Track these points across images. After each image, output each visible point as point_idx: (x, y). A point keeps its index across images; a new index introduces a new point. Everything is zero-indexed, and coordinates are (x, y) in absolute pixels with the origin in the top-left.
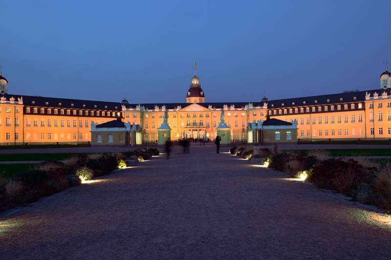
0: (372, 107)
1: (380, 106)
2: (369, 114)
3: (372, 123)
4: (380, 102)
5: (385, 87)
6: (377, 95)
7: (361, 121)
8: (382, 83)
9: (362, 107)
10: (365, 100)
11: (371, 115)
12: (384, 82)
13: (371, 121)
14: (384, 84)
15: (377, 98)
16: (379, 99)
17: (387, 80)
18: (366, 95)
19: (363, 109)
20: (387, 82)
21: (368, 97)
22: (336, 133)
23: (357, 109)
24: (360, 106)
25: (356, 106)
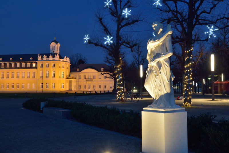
0: (42, 66)
1: (48, 66)
2: (40, 72)
3: (41, 79)
4: (47, 62)
5: (53, 52)
6: (46, 57)
7: (34, 77)
8: (51, 48)
9: (36, 66)
10: (37, 60)
11: (41, 72)
12: (53, 48)
13: (41, 77)
14: (53, 49)
15: (46, 59)
16: (47, 60)
17: (54, 47)
18: (39, 56)
19: (36, 67)
20: (54, 48)
21: (39, 58)
22: (15, 86)
23: (31, 67)
24: (34, 65)
25: (31, 65)
